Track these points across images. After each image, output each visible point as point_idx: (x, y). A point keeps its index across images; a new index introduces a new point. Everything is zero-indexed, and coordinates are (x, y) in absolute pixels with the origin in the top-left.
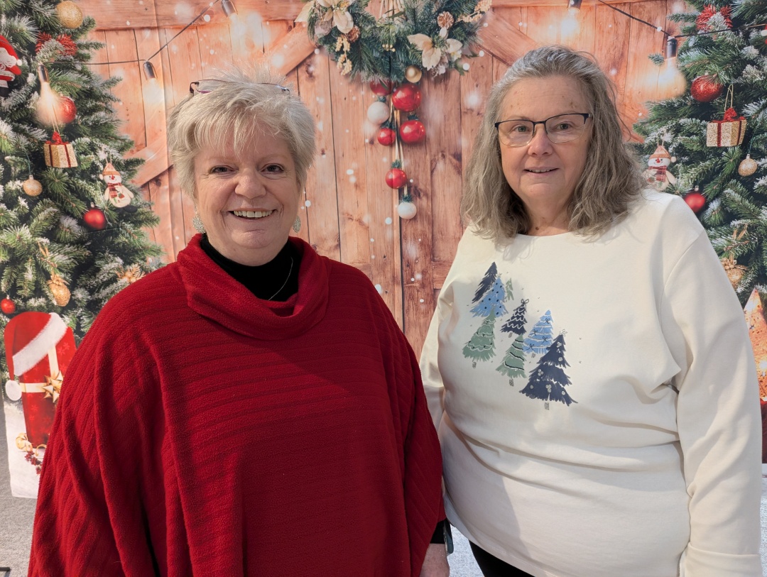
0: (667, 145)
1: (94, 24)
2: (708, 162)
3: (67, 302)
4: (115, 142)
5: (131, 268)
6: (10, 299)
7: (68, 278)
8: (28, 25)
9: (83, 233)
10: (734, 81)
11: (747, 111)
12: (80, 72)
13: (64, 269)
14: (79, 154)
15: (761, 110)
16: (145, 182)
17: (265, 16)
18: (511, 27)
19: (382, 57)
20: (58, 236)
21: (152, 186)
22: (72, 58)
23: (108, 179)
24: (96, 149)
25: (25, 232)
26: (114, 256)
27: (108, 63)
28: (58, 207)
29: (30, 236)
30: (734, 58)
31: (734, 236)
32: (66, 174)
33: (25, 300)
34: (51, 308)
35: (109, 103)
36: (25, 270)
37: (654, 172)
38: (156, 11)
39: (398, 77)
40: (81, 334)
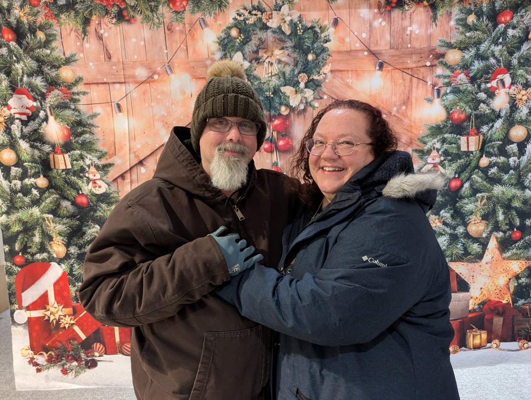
0: (438, 150)
1: (82, 80)
2: (462, 160)
3: (64, 255)
4: (96, 153)
6: (22, 255)
7: (65, 240)
8: (41, 82)
9: (75, 210)
10: (474, 112)
11: (483, 130)
12: (74, 110)
13: (62, 234)
14: (72, 161)
15: (490, 129)
16: (115, 178)
17: (193, 76)
18: (342, 82)
19: (265, 100)
20: (59, 213)
21: (119, 180)
22: (68, 101)
23: (91, 177)
24: (84, 158)
25: (36, 211)
26: (94, 224)
27: (92, 104)
28: (59, 194)
29: (38, 213)
30: (473, 99)
31: (479, 203)
32: (64, 173)
33: (33, 255)
34: (51, 259)
35: (92, 129)
36: (34, 235)
37: (430, 166)
38: (124, 73)
39: (275, 111)
40: (73, 276)
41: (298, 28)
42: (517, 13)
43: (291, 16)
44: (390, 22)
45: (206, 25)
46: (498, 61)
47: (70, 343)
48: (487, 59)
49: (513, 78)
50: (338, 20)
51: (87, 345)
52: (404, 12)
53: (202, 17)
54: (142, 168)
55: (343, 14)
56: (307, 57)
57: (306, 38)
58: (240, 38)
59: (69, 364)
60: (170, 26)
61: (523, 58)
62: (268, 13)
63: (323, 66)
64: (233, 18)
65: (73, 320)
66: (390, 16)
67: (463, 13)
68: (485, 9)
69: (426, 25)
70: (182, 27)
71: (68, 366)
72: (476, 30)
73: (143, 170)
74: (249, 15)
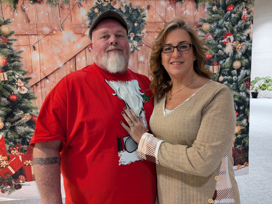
1: (14, 33)
3: (3, 127)
4: (21, 72)
5: (26, 114)
7: (3, 119)
9: (9, 103)
10: (216, 54)
11: (220, 63)
12: (9, 49)
13: (2, 116)
14: (8, 76)
15: (224, 63)
16: (32, 85)
17: (74, 32)
18: (152, 38)
21: (34, 86)
22: (6, 44)
23: (19, 84)
24: (14, 74)
26: (20, 110)
27: (19, 46)
28: (0, 94)
30: (216, 48)
32: (3, 83)
35: (19, 59)
38: (37, 29)
40: (8, 138)
41: (129, 10)
42: (236, 6)
43: (126, 3)
44: (175, 8)
45: (81, 6)
46: (228, 29)
47: (6, 175)
48: (222, 28)
49: (235, 38)
50: (149, 6)
51: (16, 177)
52: (182, 3)
53: (79, 1)
54: (47, 80)
55: (152, 4)
56: (134, 24)
57: (134, 15)
58: (99, 13)
59: (5, 187)
60: (62, 6)
61: (239, 28)
62: (114, 1)
63: (142, 29)
64: (96, 3)
65: (8, 163)
66: (175, 5)
67: (210, 5)
68: (221, 4)
69: (193, 10)
70: (68, 7)
71: (5, 188)
72: (217, 14)
73: (48, 81)
74: (104, 2)
